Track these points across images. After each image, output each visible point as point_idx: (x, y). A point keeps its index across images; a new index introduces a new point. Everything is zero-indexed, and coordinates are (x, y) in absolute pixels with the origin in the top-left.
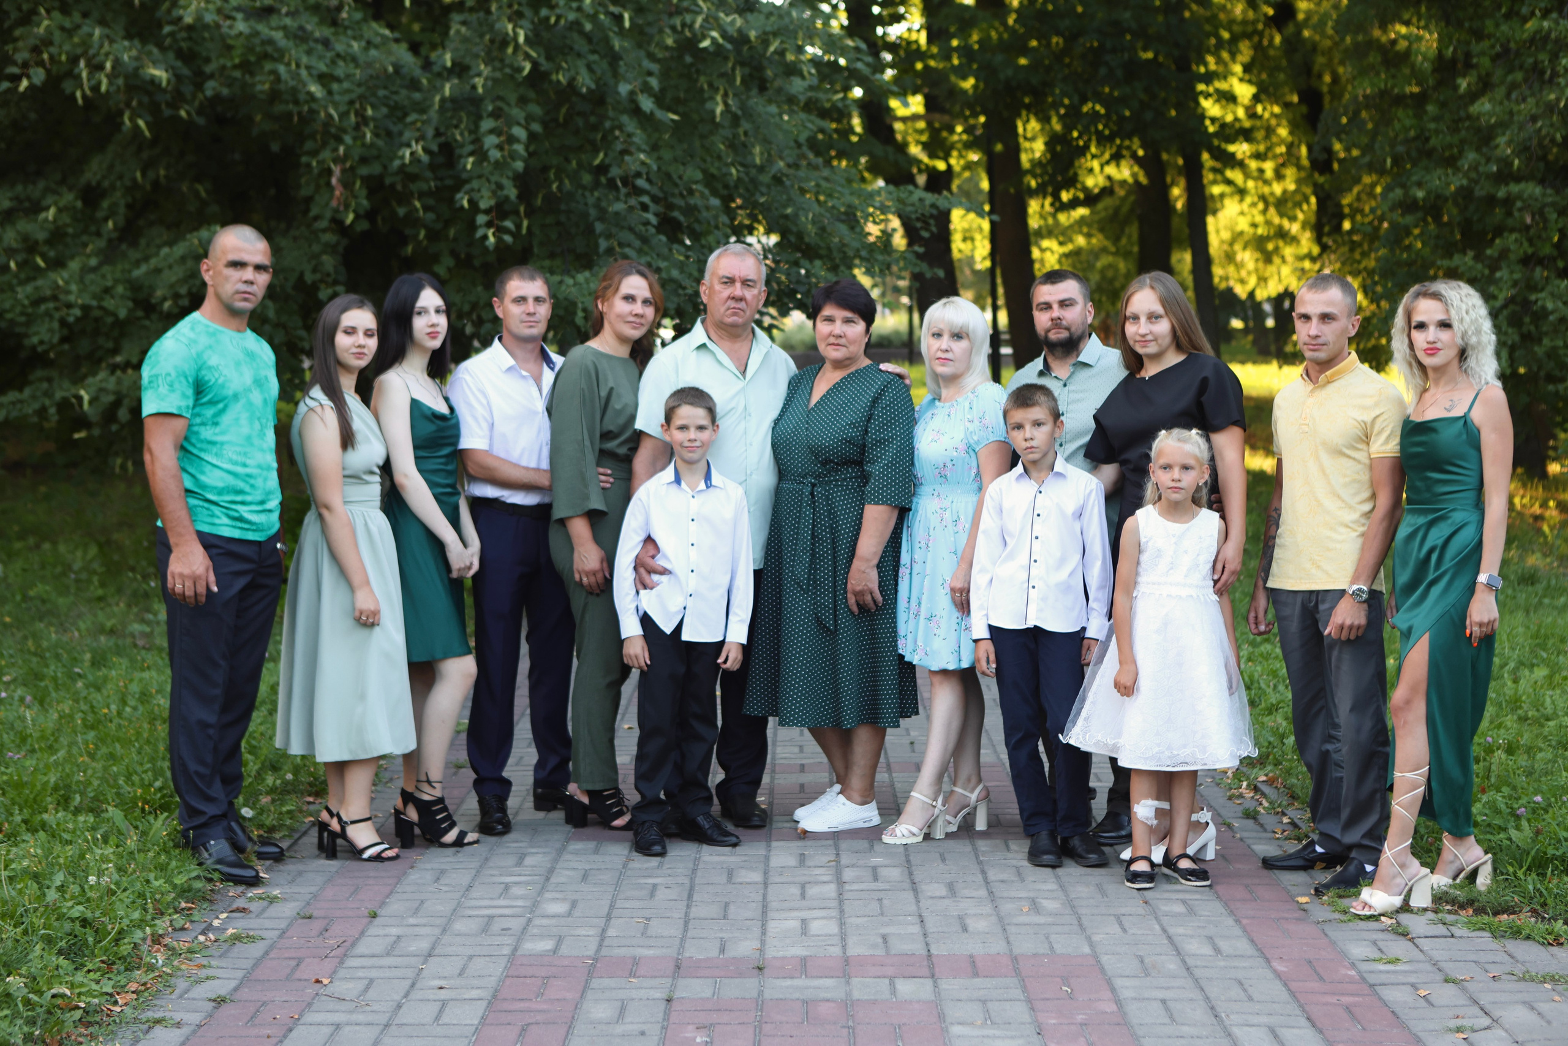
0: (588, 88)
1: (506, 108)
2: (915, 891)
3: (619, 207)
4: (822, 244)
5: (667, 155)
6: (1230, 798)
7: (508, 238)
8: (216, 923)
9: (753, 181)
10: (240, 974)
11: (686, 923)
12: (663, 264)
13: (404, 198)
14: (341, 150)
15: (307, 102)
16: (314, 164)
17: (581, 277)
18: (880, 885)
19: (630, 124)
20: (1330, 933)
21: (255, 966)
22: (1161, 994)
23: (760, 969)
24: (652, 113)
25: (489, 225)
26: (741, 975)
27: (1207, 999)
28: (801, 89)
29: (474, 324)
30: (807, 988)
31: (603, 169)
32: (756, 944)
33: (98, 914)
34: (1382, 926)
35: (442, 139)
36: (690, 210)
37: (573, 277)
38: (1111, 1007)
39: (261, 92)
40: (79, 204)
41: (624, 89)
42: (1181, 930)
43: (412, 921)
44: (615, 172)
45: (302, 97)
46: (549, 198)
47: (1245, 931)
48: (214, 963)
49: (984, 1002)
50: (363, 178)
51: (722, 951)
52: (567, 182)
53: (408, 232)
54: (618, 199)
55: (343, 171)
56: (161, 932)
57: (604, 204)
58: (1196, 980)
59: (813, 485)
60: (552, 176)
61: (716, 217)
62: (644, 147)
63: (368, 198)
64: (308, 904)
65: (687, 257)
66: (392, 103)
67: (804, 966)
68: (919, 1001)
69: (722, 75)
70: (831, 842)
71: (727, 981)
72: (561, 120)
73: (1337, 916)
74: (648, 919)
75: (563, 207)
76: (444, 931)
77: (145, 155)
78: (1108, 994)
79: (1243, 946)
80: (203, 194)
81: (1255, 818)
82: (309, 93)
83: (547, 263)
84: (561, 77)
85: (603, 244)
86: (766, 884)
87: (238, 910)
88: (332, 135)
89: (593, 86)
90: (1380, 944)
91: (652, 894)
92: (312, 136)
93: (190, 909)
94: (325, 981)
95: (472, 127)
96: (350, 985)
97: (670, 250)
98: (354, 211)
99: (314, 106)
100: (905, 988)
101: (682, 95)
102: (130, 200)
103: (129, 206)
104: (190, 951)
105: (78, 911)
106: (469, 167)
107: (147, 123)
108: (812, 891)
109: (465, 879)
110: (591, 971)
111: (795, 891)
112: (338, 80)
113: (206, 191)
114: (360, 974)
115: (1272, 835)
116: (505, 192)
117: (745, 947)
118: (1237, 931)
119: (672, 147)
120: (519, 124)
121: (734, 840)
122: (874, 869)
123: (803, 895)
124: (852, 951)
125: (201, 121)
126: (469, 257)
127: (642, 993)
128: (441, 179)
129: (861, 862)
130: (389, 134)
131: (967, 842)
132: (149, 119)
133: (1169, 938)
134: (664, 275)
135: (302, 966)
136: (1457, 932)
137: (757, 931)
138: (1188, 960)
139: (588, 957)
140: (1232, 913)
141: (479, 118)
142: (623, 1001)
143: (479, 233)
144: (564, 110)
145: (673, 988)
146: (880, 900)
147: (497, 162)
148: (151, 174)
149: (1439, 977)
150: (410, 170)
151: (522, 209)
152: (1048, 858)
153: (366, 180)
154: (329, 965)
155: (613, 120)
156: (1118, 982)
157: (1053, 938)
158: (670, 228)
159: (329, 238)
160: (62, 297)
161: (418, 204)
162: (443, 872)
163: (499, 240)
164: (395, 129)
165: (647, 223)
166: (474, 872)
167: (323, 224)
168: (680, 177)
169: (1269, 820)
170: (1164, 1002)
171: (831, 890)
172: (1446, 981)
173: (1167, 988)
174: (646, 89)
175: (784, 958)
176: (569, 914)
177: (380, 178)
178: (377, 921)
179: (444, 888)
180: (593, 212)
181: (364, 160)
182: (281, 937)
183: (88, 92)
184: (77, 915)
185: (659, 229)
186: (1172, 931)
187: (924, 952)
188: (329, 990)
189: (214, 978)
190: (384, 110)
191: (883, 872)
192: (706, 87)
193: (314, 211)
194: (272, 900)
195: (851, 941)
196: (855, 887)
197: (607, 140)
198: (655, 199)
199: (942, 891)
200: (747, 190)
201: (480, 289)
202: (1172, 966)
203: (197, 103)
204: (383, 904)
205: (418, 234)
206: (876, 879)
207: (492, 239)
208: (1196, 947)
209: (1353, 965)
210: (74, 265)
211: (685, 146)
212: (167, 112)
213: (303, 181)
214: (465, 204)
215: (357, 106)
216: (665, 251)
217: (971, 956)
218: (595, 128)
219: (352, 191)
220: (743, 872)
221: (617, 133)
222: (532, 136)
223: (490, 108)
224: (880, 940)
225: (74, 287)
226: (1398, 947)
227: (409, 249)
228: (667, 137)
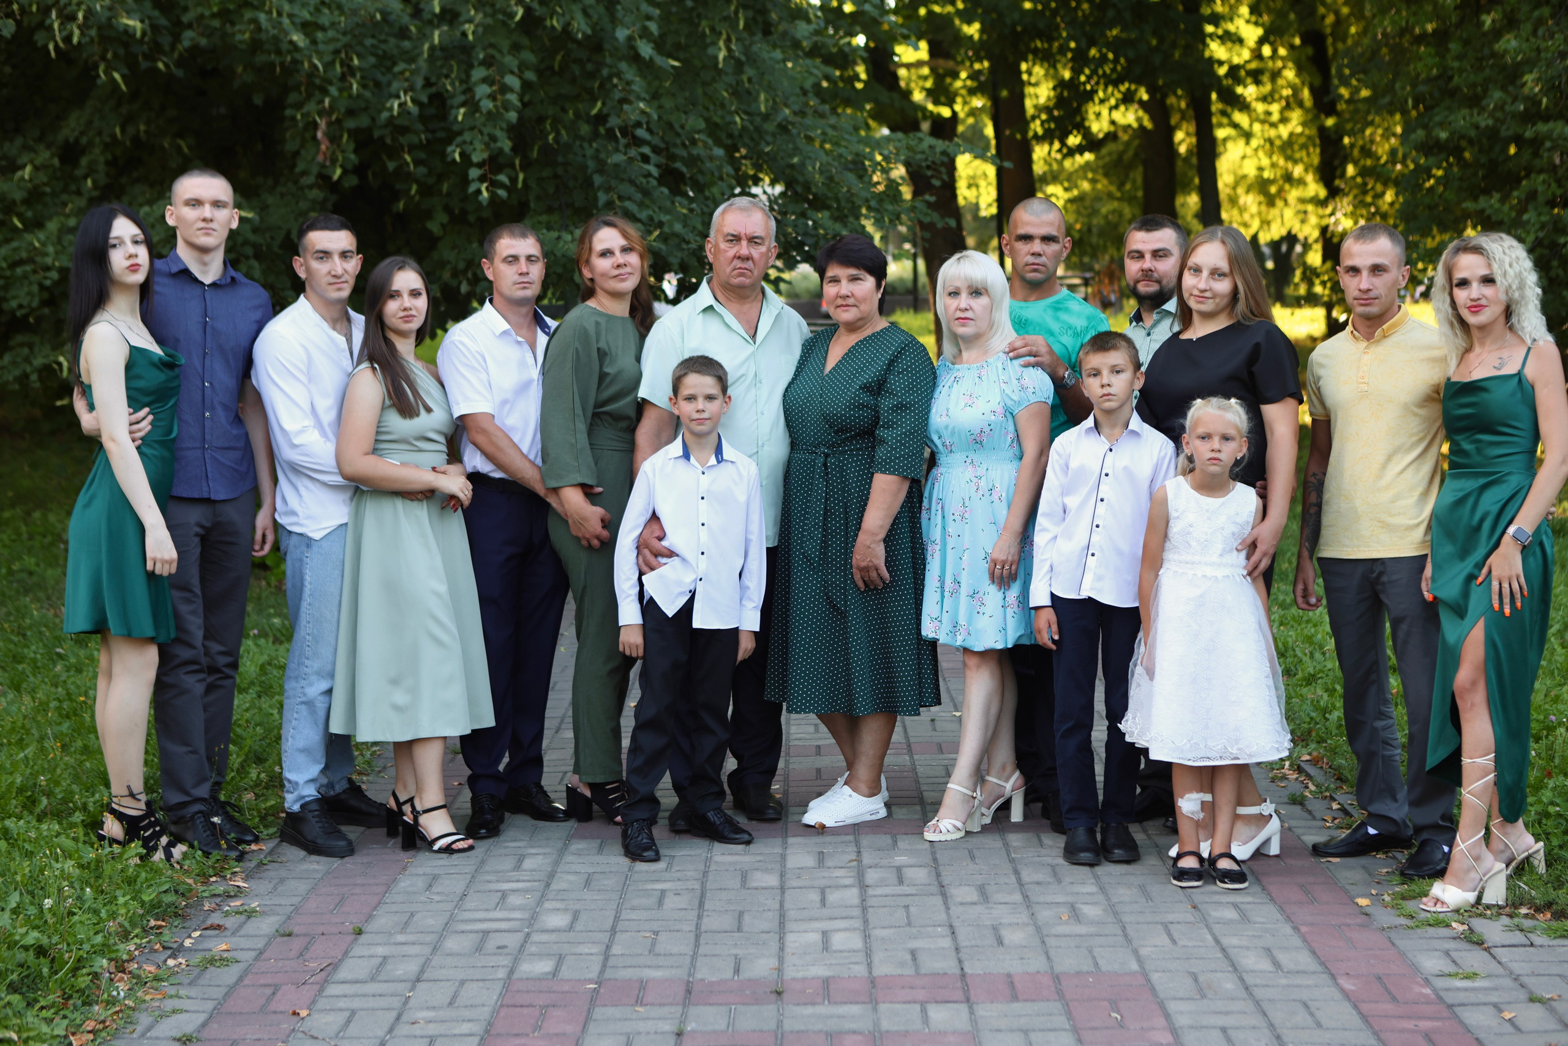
0: (584, 34)
1: (498, 56)
2: (944, 895)
3: (618, 158)
4: (830, 195)
5: (668, 103)
6: (1273, 781)
7: (502, 193)
8: (188, 943)
9: (758, 129)
10: (209, 1006)
11: (697, 937)
12: (665, 218)
13: (394, 152)
14: (327, 101)
15: (289, 52)
16: (299, 117)
18: (905, 889)
19: (629, 72)
20: (1397, 942)
21: (227, 995)
22: (1221, 1021)
23: (779, 993)
24: (651, 58)
25: (482, 179)
26: (757, 1001)
27: (1271, 1026)
28: (806, 34)
29: (470, 282)
30: (831, 1017)
31: (601, 119)
32: (773, 962)
33: (55, 939)
34: (1452, 933)
35: (433, 90)
36: (693, 161)
37: (572, 233)
38: (1166, 1038)
39: (241, 42)
40: (56, 162)
41: (621, 34)
42: (1235, 941)
43: (400, 938)
44: (614, 121)
45: (285, 47)
46: (546, 150)
47: (1305, 940)
48: (182, 992)
49: (1026, 1032)
50: (349, 131)
51: (737, 971)
52: (563, 132)
53: (398, 186)
54: (617, 150)
55: (329, 124)
56: (125, 957)
57: (603, 156)
58: (1257, 1003)
59: (827, 456)
60: (548, 127)
61: (720, 168)
62: (644, 95)
63: (355, 151)
64: (289, 918)
65: (691, 210)
66: (380, 52)
67: (826, 990)
68: (954, 1033)
69: (726, 19)
70: (851, 838)
71: (741, 1008)
72: (556, 67)
73: (1403, 921)
74: (656, 933)
75: (560, 159)
76: (435, 949)
77: (124, 110)
78: (1161, 1022)
79: (1304, 959)
80: (186, 150)
81: (1301, 804)
82: (291, 42)
83: (544, 218)
84: (555, 23)
85: (602, 198)
86: (782, 889)
87: (212, 927)
88: (316, 86)
89: (589, 32)
90: (1453, 954)
91: (660, 903)
92: (297, 88)
93: (160, 927)
94: (304, 1013)
95: (463, 76)
96: (330, 1018)
97: (673, 203)
98: (342, 166)
99: (298, 56)
100: (939, 1015)
101: (683, 41)
102: (110, 157)
103: (108, 163)
104: (157, 979)
105: (33, 937)
106: (460, 118)
107: (123, 77)
108: (833, 897)
109: (460, 888)
110: (594, 998)
111: (815, 896)
112: (323, 29)
113: (189, 147)
114: (342, 1004)
115: (1322, 823)
116: (499, 144)
117: (761, 967)
118: (1296, 941)
119: (674, 95)
120: (512, 73)
121: (746, 837)
122: (899, 869)
123: (823, 902)
124: (877, 972)
125: (179, 73)
126: (464, 212)
127: (650, 1026)
128: (433, 132)
129: (885, 862)
130: (378, 84)
131: (997, 837)
132: (126, 71)
133: (1223, 950)
134: (666, 229)
135: (279, 995)
136: (1538, 940)
137: (774, 946)
138: (1246, 977)
139: (591, 981)
140: (1289, 919)
141: (471, 66)
142: (628, 1035)
143: (472, 188)
144: (559, 57)
145: (683, 1019)
146: (907, 907)
147: (489, 113)
148: (131, 130)
149: (1522, 995)
150: (397, 122)
151: (517, 162)
152: (1085, 856)
153: (354, 133)
154: (308, 992)
155: (610, 67)
156: (1172, 1006)
157: (1097, 952)
158: (672, 179)
159: (316, 194)
160: (38, 259)
161: (408, 158)
162: (435, 877)
163: (493, 195)
164: (383, 79)
165: (649, 175)
166: (469, 877)
167: (310, 180)
168: (682, 127)
169: (1317, 806)
170: (1224, 1030)
171: (852, 895)
172: (1532, 1000)
173: (1227, 1013)
174: (645, 34)
175: (804, 980)
176: (571, 928)
177: (369, 131)
178: (363, 938)
179: (437, 898)
180: (591, 164)
181: (351, 113)
182: (257, 959)
183: (61, 45)
184: (32, 942)
185: (661, 181)
186: (1225, 941)
187: (958, 971)
188: (307, 1025)
189: (181, 1011)
190: (372, 60)
191: (909, 873)
192: (707, 31)
193: (300, 167)
194: (250, 914)
195: (877, 958)
196: (879, 891)
197: (605, 88)
198: (656, 150)
199: (972, 895)
200: (752, 139)
201: (475, 245)
202: (1229, 986)
203: (176, 55)
204: (369, 917)
205: (410, 189)
206: (901, 881)
207: (485, 194)
208: (1253, 962)
209: (1427, 982)
210: (52, 226)
211: (687, 94)
212: (144, 65)
213: (288, 135)
214: (457, 157)
215: (343, 55)
216: (668, 204)
217: (1009, 975)
218: (592, 76)
219: (339, 146)
220: (758, 875)
221: (615, 81)
222: (526, 85)
223: (481, 56)
224: (908, 957)
225: (50, 249)
226: (1474, 959)
227: (401, 205)
228: (668, 84)
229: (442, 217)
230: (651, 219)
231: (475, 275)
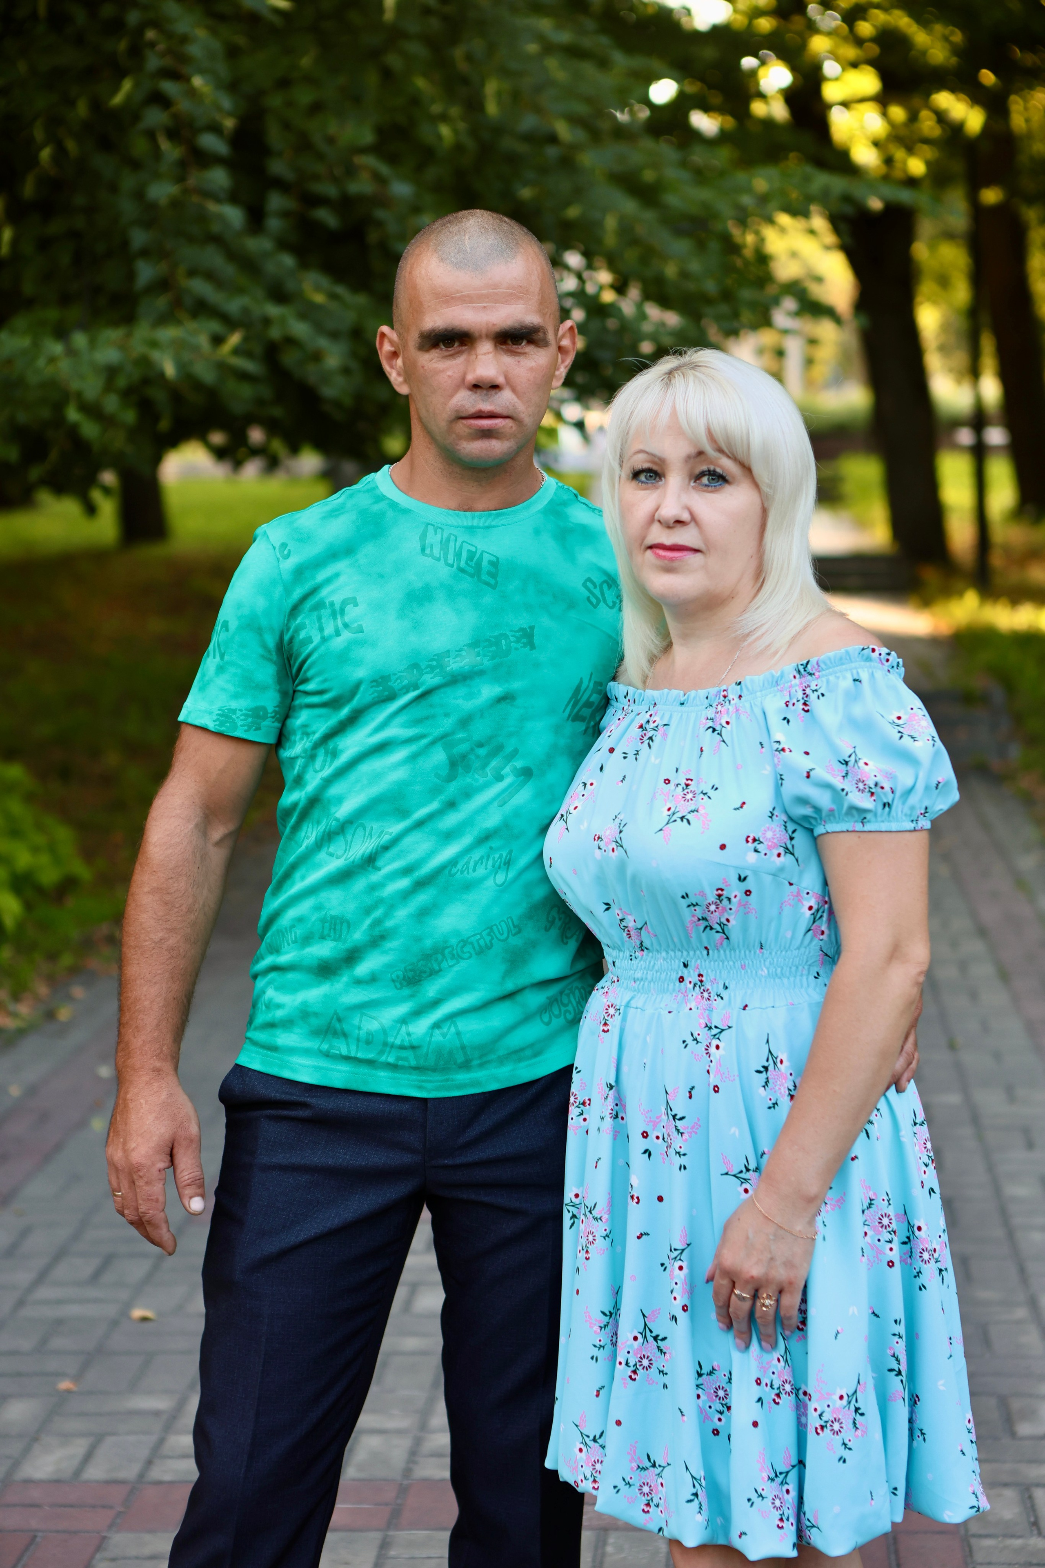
5: (304, 96)
12: (273, 310)
17: (80, 340)
60: (39, 133)
75: (80, 200)
83: (52, 314)
85: (146, 272)
134: (275, 333)
168: (331, 140)
180: (128, 208)
197: (137, 51)
228: (306, 62)
230: (246, 311)
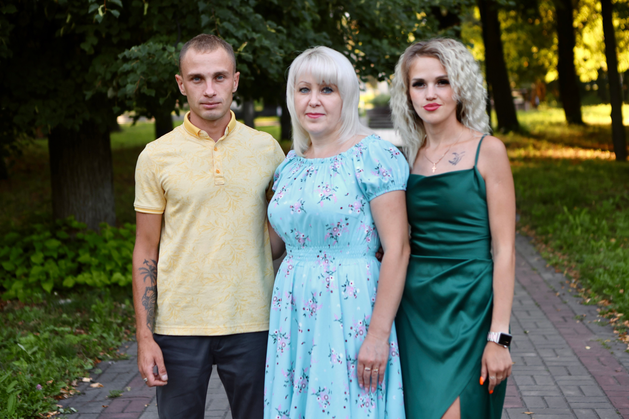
7: (116, 13)
12: (255, 36)
53: (58, 16)
126: (109, 36)
134: (257, 44)
143: (91, 9)
163: (109, 16)
205: (66, 18)
207: (101, 14)
227: (62, 31)
229: (92, 40)
231: (118, 84)
